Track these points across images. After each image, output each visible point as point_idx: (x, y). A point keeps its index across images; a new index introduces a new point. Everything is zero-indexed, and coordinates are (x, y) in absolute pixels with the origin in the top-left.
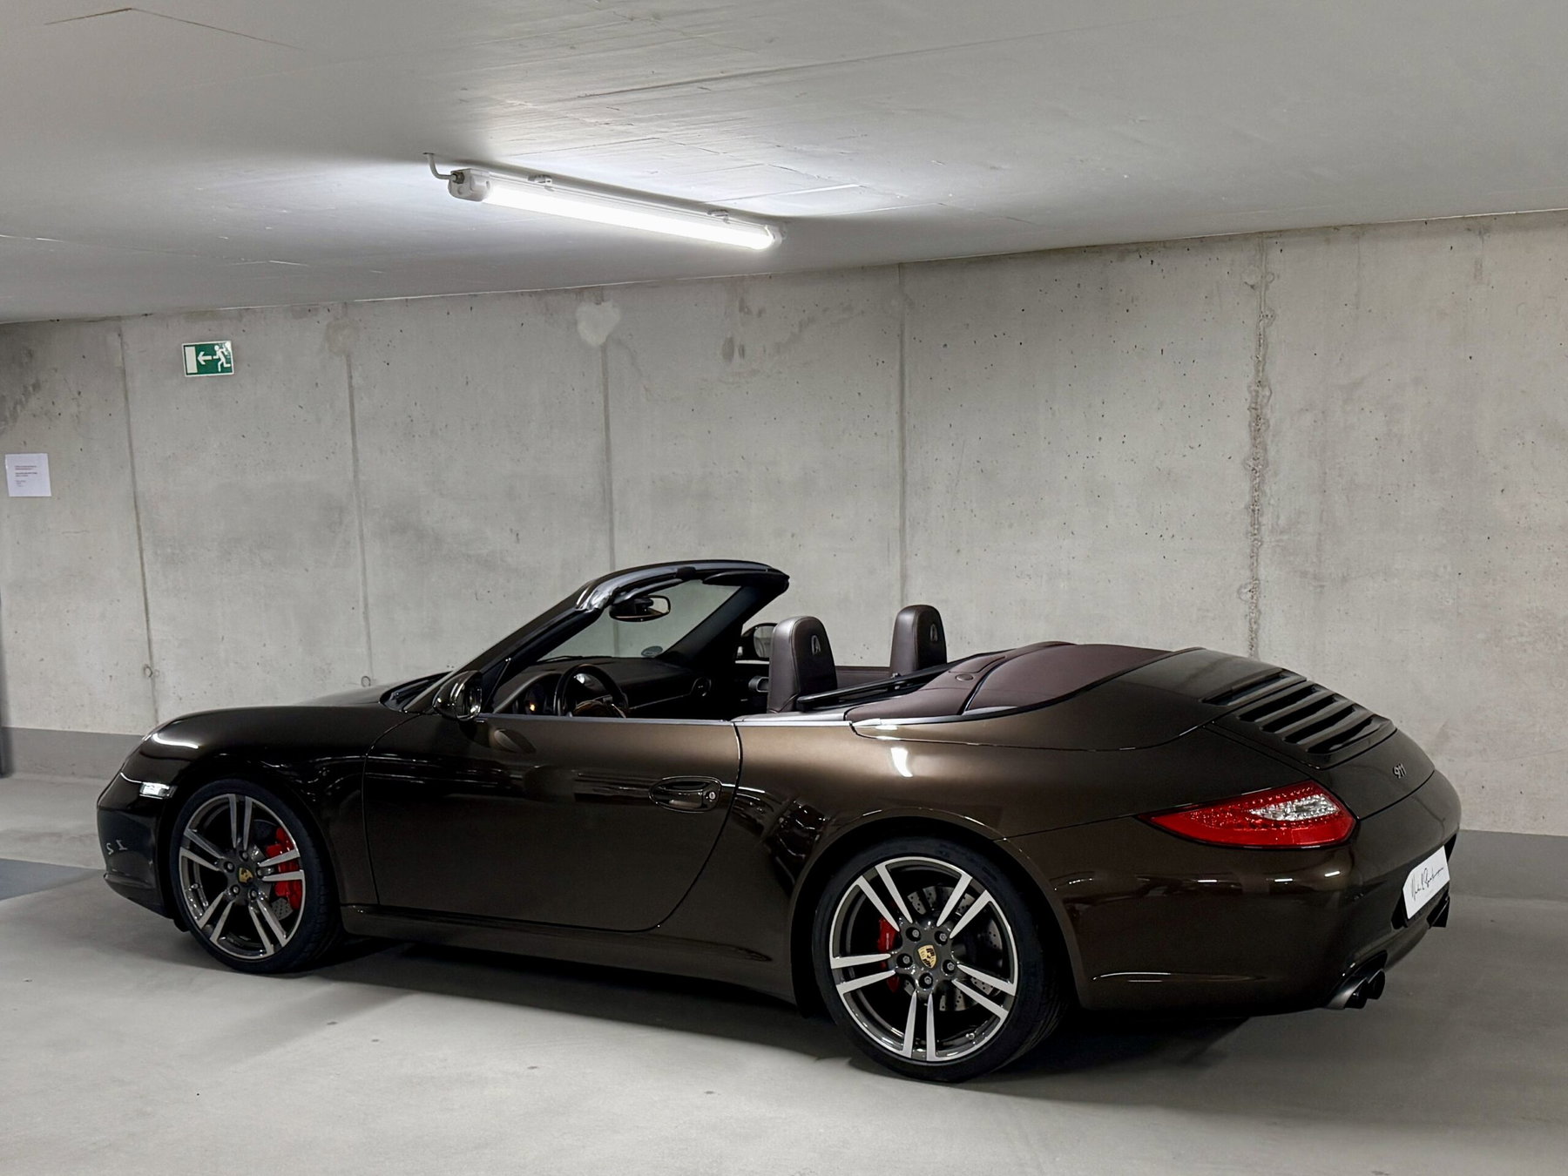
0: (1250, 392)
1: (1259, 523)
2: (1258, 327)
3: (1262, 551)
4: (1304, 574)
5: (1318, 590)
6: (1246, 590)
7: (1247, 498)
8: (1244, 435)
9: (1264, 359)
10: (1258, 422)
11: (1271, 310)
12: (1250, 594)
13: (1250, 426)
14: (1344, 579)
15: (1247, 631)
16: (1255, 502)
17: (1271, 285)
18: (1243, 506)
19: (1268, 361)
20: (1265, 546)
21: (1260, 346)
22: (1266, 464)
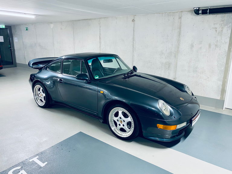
0: (99, 35)
10: (100, 38)
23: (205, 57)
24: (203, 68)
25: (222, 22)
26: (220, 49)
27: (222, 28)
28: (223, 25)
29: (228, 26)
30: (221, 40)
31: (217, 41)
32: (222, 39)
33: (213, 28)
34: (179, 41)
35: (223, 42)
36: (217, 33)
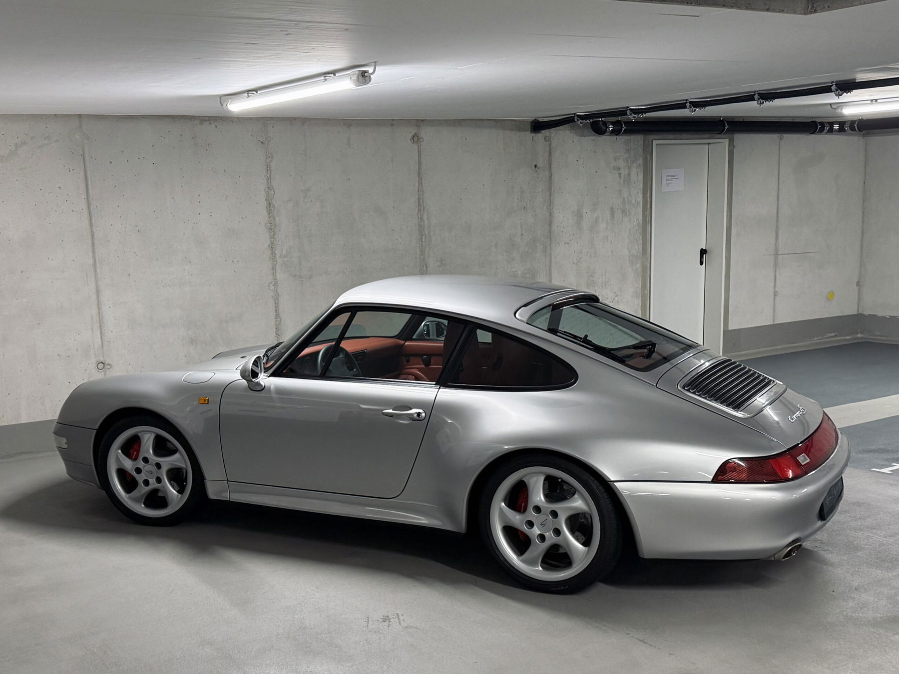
0: (265, 192)
1: (275, 254)
2: (266, 162)
3: (277, 267)
4: (295, 276)
5: (301, 282)
6: (271, 285)
7: (269, 242)
8: (265, 212)
9: (270, 177)
10: (269, 204)
11: (271, 154)
12: (273, 287)
13: (267, 208)
14: (311, 277)
15: (274, 304)
16: (272, 243)
17: (270, 143)
18: (267, 245)
19: (272, 178)
20: (278, 264)
21: (268, 170)
22: (276, 225)
23: (606, 243)
24: (606, 272)
25: (627, 155)
26: (630, 220)
27: (629, 168)
28: (629, 162)
29: (638, 164)
30: (629, 198)
31: (624, 199)
32: (631, 195)
33: (614, 168)
34: (550, 204)
35: (634, 202)
36: (622, 181)
